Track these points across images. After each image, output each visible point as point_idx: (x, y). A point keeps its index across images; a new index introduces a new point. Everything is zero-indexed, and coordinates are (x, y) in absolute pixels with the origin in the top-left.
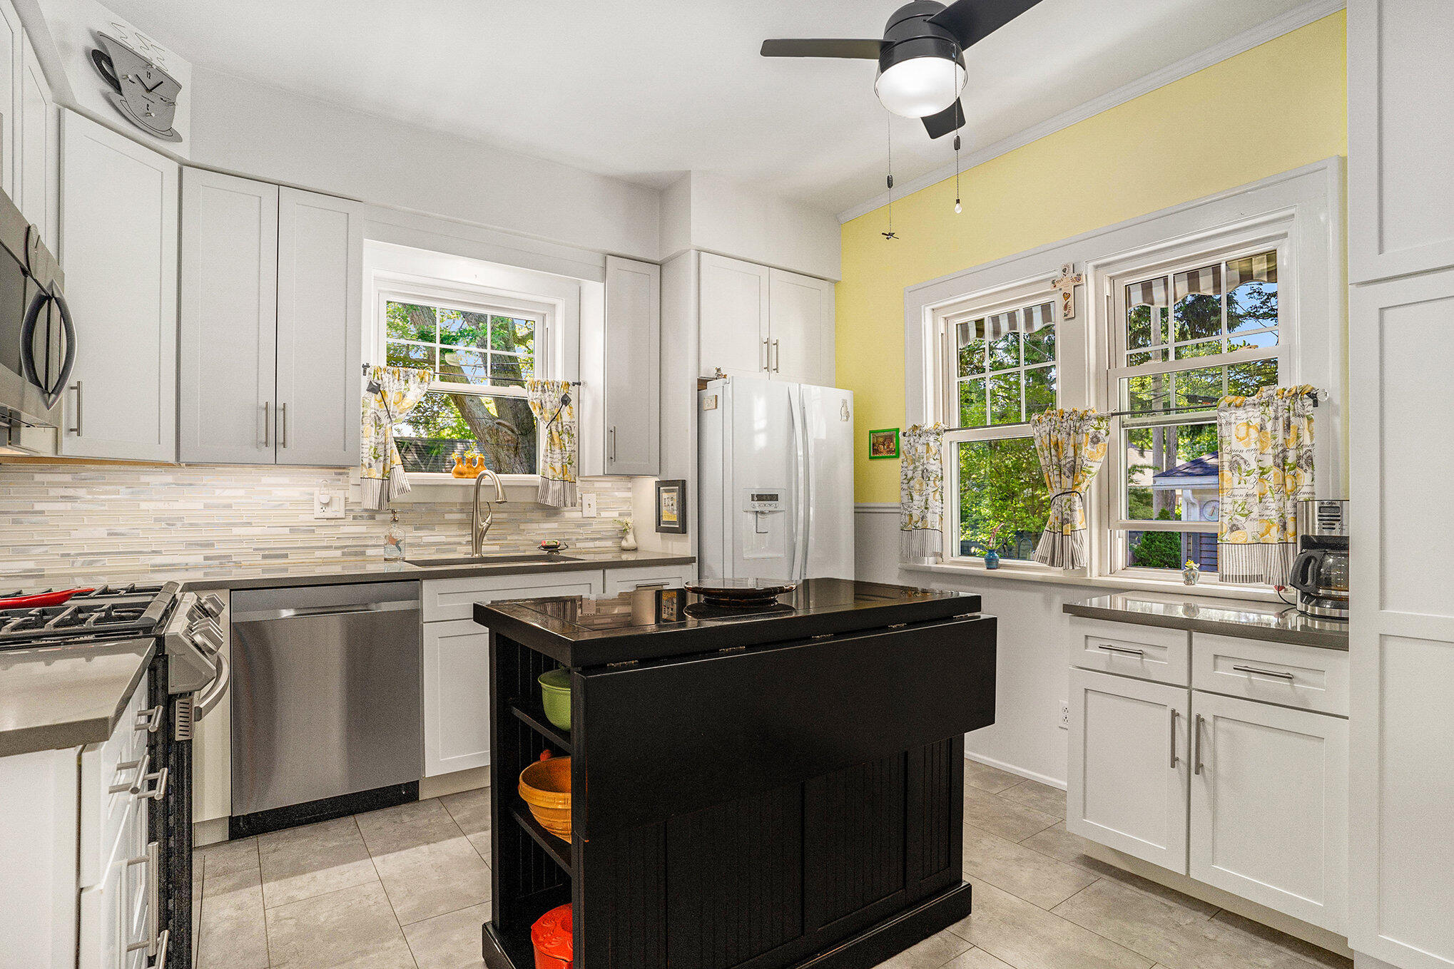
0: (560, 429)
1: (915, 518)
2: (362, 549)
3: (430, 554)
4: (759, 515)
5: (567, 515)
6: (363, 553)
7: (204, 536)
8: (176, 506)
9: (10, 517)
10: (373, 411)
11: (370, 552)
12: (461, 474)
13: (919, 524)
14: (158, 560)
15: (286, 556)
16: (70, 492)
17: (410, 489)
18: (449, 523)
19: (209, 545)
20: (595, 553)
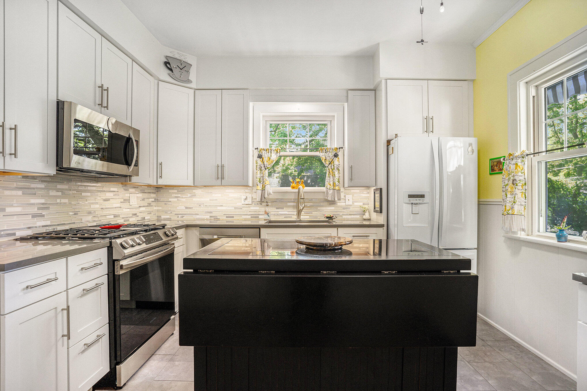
0: (333, 168)
1: (508, 208)
2: (257, 216)
3: (282, 218)
4: (413, 205)
5: (338, 204)
6: (258, 217)
7: (209, 209)
8: (202, 199)
9: (164, 203)
10: (259, 165)
11: (260, 217)
12: (293, 187)
13: (510, 212)
14: (198, 217)
15: (233, 217)
16: (177, 195)
17: (272, 193)
18: (289, 206)
19: (211, 212)
20: (351, 220)
